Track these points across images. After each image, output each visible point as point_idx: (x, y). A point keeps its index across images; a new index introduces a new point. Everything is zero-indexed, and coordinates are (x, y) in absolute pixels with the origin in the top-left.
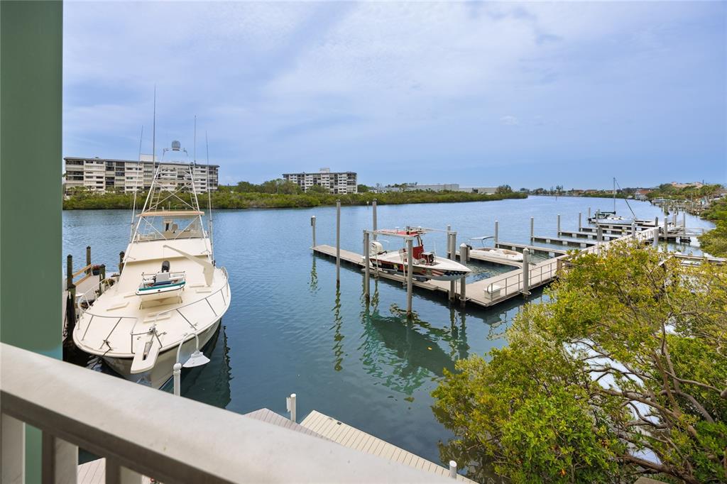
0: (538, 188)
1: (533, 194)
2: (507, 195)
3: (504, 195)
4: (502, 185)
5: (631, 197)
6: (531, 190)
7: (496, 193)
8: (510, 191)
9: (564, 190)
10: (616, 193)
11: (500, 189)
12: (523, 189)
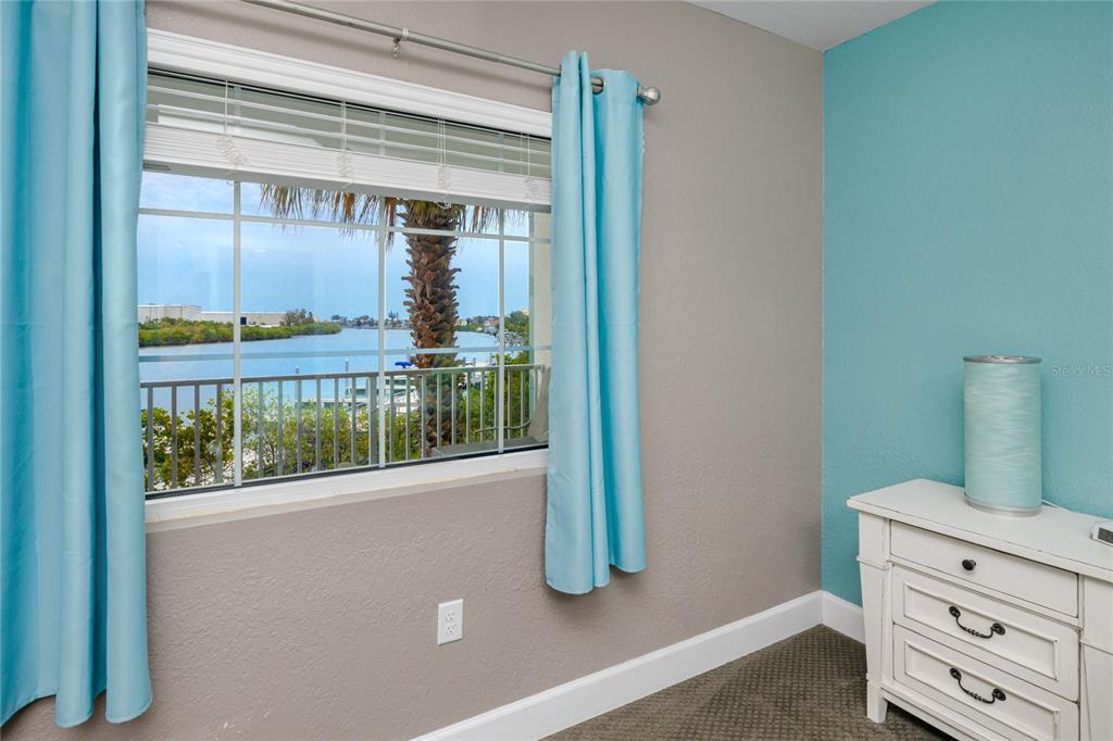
0: (361, 315)
1: (353, 326)
2: (302, 328)
3: (297, 328)
4: (293, 310)
5: (480, 329)
6: (350, 318)
7: (282, 324)
8: (310, 320)
9: (400, 319)
10: (466, 323)
11: (290, 318)
12: (336, 317)
